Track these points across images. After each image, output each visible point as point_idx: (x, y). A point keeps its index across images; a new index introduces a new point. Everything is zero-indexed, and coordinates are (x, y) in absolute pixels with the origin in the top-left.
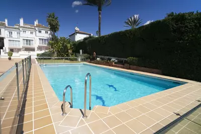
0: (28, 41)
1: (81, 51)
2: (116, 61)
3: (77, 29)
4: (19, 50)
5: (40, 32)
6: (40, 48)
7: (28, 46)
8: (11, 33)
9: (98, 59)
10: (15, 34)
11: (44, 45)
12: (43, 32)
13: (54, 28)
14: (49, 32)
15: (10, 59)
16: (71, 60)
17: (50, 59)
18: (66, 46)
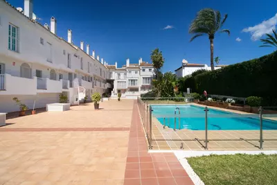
0: (133, 81)
1: (188, 89)
2: (234, 101)
3: (185, 61)
4: (125, 91)
5: (144, 70)
6: (143, 88)
7: (133, 86)
8: (119, 75)
9: (209, 99)
10: (122, 75)
11: (148, 84)
12: (147, 70)
13: (157, 65)
14: (153, 69)
15: (119, 100)
16: (176, 100)
17: (153, 99)
18: (171, 84)
